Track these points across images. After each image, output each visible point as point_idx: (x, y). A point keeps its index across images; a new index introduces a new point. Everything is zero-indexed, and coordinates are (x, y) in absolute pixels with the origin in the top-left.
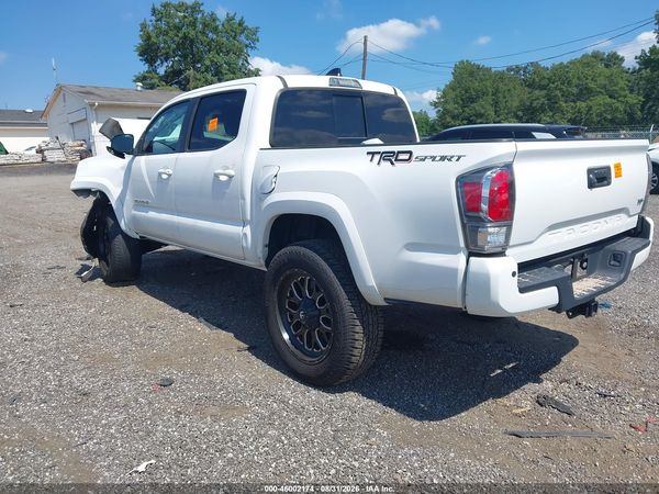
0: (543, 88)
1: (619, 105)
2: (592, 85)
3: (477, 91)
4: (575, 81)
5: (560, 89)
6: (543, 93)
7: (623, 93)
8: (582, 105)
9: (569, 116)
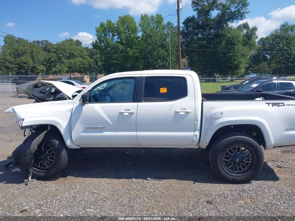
0: (55, 52)
1: (85, 62)
2: (74, 53)
3: (22, 51)
4: (68, 51)
5: (62, 54)
6: (55, 54)
7: (86, 57)
8: (72, 61)
9: (67, 65)
